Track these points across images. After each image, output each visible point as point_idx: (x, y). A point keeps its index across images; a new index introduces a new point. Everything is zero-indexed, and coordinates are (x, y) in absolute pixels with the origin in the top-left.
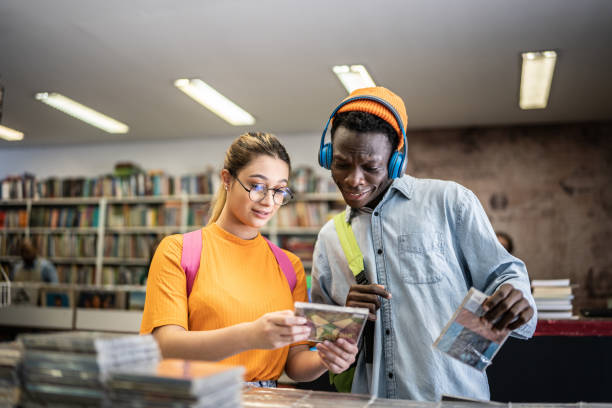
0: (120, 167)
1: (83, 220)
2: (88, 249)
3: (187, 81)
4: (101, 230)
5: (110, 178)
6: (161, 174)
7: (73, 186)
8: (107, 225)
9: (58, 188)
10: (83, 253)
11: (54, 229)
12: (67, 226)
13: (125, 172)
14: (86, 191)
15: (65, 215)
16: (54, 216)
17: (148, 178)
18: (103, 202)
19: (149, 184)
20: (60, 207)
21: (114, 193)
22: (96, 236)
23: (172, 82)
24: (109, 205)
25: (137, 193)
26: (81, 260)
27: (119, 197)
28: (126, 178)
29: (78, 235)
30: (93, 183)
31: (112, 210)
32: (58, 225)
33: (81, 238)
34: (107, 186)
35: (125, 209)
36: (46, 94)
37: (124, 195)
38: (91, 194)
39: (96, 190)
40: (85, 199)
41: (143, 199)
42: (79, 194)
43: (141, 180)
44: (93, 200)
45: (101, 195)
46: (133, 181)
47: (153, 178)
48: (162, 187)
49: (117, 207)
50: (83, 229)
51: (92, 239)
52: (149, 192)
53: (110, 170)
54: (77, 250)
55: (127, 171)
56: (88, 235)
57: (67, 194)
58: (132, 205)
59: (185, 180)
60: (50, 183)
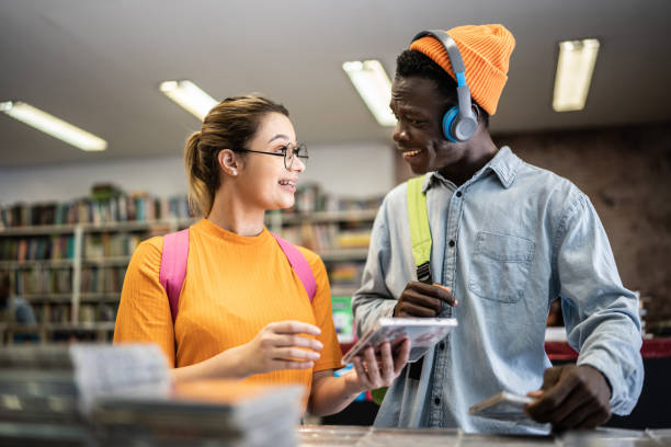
0: (97, 189)
1: (56, 251)
2: (63, 284)
3: (175, 83)
4: (77, 262)
5: (87, 202)
6: (146, 196)
7: (43, 213)
8: (83, 255)
9: (26, 215)
10: (56, 289)
11: (22, 261)
12: (37, 258)
13: (103, 195)
14: (59, 217)
15: (34, 246)
16: (22, 248)
17: (131, 202)
18: (79, 231)
19: (132, 208)
20: (28, 238)
21: (91, 219)
22: (71, 270)
23: (157, 85)
24: (85, 234)
25: (118, 218)
26: (54, 297)
27: (98, 223)
28: (104, 202)
29: (51, 270)
30: (66, 209)
31: (89, 240)
32: (27, 257)
33: (54, 272)
34: (83, 212)
35: (105, 238)
36: (10, 103)
37: (104, 220)
38: (65, 221)
39: (71, 217)
40: (58, 227)
41: (125, 224)
42: (51, 221)
43: (123, 204)
44: (67, 228)
45: (76, 221)
46: (113, 207)
47: (136, 201)
48: (146, 211)
49: (96, 236)
50: (56, 261)
51: (66, 274)
52: (132, 217)
53: (86, 192)
54: (49, 286)
55: (106, 193)
56: (62, 269)
57: (36, 221)
58: (112, 233)
59: (174, 203)
60: (17, 210)
